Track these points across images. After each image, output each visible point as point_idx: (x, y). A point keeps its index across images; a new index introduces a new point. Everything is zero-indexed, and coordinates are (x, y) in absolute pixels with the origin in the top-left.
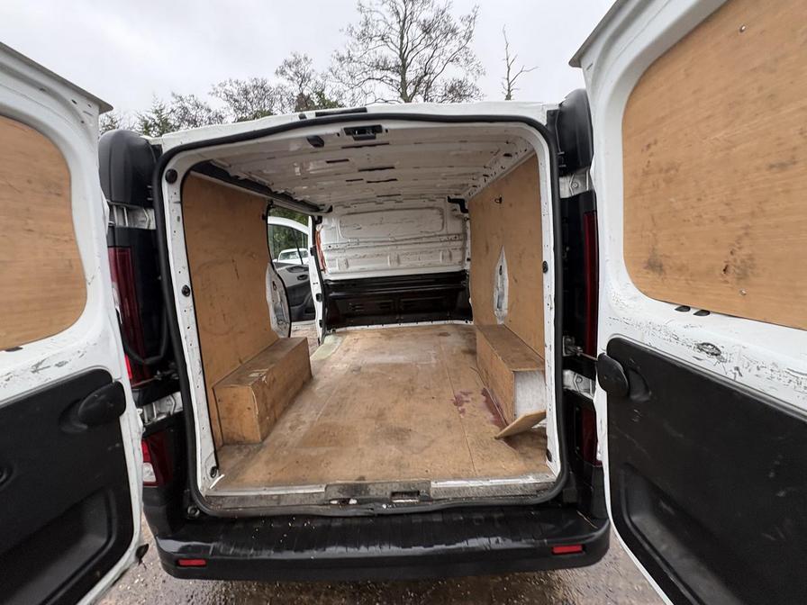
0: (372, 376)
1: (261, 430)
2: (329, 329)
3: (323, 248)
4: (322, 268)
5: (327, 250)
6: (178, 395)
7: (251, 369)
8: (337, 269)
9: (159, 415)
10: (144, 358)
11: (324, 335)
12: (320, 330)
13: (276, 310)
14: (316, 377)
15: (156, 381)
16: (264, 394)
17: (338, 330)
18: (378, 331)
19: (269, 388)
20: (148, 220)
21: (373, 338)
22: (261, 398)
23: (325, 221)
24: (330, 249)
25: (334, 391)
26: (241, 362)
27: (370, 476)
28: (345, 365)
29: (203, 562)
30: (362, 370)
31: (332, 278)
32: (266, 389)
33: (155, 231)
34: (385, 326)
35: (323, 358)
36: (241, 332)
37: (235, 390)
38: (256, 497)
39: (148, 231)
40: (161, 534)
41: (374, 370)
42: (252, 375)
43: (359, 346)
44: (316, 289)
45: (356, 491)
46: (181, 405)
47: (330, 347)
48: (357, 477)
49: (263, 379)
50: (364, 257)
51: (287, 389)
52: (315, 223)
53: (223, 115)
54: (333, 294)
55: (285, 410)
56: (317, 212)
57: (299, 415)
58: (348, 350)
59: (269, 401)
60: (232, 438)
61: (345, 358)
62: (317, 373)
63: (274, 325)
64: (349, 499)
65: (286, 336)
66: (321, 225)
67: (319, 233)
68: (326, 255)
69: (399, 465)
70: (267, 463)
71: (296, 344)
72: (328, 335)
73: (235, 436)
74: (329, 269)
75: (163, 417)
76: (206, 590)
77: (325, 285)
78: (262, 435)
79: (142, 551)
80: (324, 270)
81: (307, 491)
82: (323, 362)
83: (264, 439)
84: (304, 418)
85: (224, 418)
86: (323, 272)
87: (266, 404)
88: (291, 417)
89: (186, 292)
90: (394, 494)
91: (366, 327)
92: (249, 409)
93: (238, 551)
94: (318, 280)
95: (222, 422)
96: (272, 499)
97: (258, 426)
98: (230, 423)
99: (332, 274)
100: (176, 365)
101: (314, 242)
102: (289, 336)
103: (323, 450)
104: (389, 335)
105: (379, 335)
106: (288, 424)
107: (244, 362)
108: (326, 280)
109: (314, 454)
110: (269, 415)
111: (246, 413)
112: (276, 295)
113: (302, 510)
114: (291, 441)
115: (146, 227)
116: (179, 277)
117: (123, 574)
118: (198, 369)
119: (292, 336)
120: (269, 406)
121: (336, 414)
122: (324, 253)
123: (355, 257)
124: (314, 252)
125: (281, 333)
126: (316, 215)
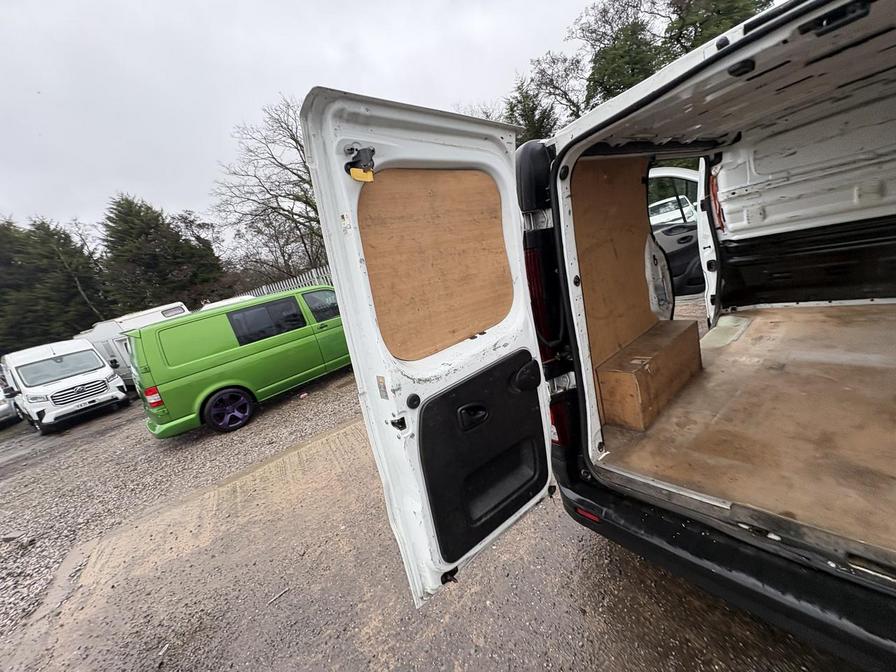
0: (808, 381)
1: (644, 419)
2: (725, 307)
3: (721, 197)
4: (718, 225)
5: (729, 200)
6: (572, 374)
7: (632, 354)
8: (745, 223)
9: (558, 388)
10: (548, 341)
11: (718, 315)
12: (711, 310)
13: (656, 288)
14: (709, 369)
15: (556, 361)
16: (647, 383)
17: (740, 309)
18: (821, 310)
19: (652, 377)
20: (547, 220)
21: (807, 322)
22: (645, 387)
23: (727, 159)
24: (733, 196)
25: (739, 392)
26: (620, 346)
27: (803, 516)
28: (756, 360)
29: (597, 519)
30: (787, 369)
31: (735, 237)
32: (649, 378)
33: (552, 229)
34: (835, 303)
35: (718, 346)
36: (620, 316)
37: (617, 375)
38: (644, 484)
39: (547, 229)
40: (562, 483)
41: (810, 371)
42: (634, 362)
43: (780, 333)
44: (707, 254)
45: (780, 527)
46: (575, 383)
47: (727, 331)
48: (781, 510)
49: (647, 367)
50: (799, 197)
51: (672, 381)
52: (710, 165)
53: (580, 58)
54: (736, 259)
55: (670, 402)
56: (712, 150)
57: (688, 412)
58: (761, 338)
59: (653, 391)
60: (613, 420)
61: (757, 349)
62: (711, 364)
63: (654, 306)
64: (768, 532)
65: (668, 319)
66: (719, 166)
67: (716, 177)
68: (726, 208)
69: (863, 520)
70: (652, 454)
71: (683, 330)
72: (723, 315)
73: (617, 419)
74: (730, 225)
75: (562, 391)
76: (594, 542)
77: (722, 248)
78: (645, 424)
79: (552, 490)
80: (722, 227)
81: (704, 500)
82: (719, 351)
83: (647, 428)
84: (694, 417)
85: (607, 400)
86: (720, 231)
87: (649, 394)
88: (676, 413)
89: (577, 282)
90: (851, 556)
91: (794, 304)
92: (632, 396)
93: (627, 525)
94: (710, 242)
95: (604, 403)
96: (661, 493)
97: (641, 415)
98: (611, 405)
99: (735, 231)
100: (571, 347)
101: (707, 191)
102: (672, 318)
103: (724, 461)
104: (844, 319)
105: (821, 317)
106: (675, 420)
107: (624, 346)
108: (725, 241)
109: (712, 461)
110: (651, 405)
111: (629, 399)
112: (657, 271)
113: (698, 517)
114: (679, 439)
115: (545, 227)
116: (572, 269)
117: (541, 500)
118: (587, 353)
119: (675, 318)
120: (652, 396)
121: (743, 422)
122: (722, 204)
123: (781, 201)
124: (706, 206)
125: (662, 315)
126: (712, 154)
